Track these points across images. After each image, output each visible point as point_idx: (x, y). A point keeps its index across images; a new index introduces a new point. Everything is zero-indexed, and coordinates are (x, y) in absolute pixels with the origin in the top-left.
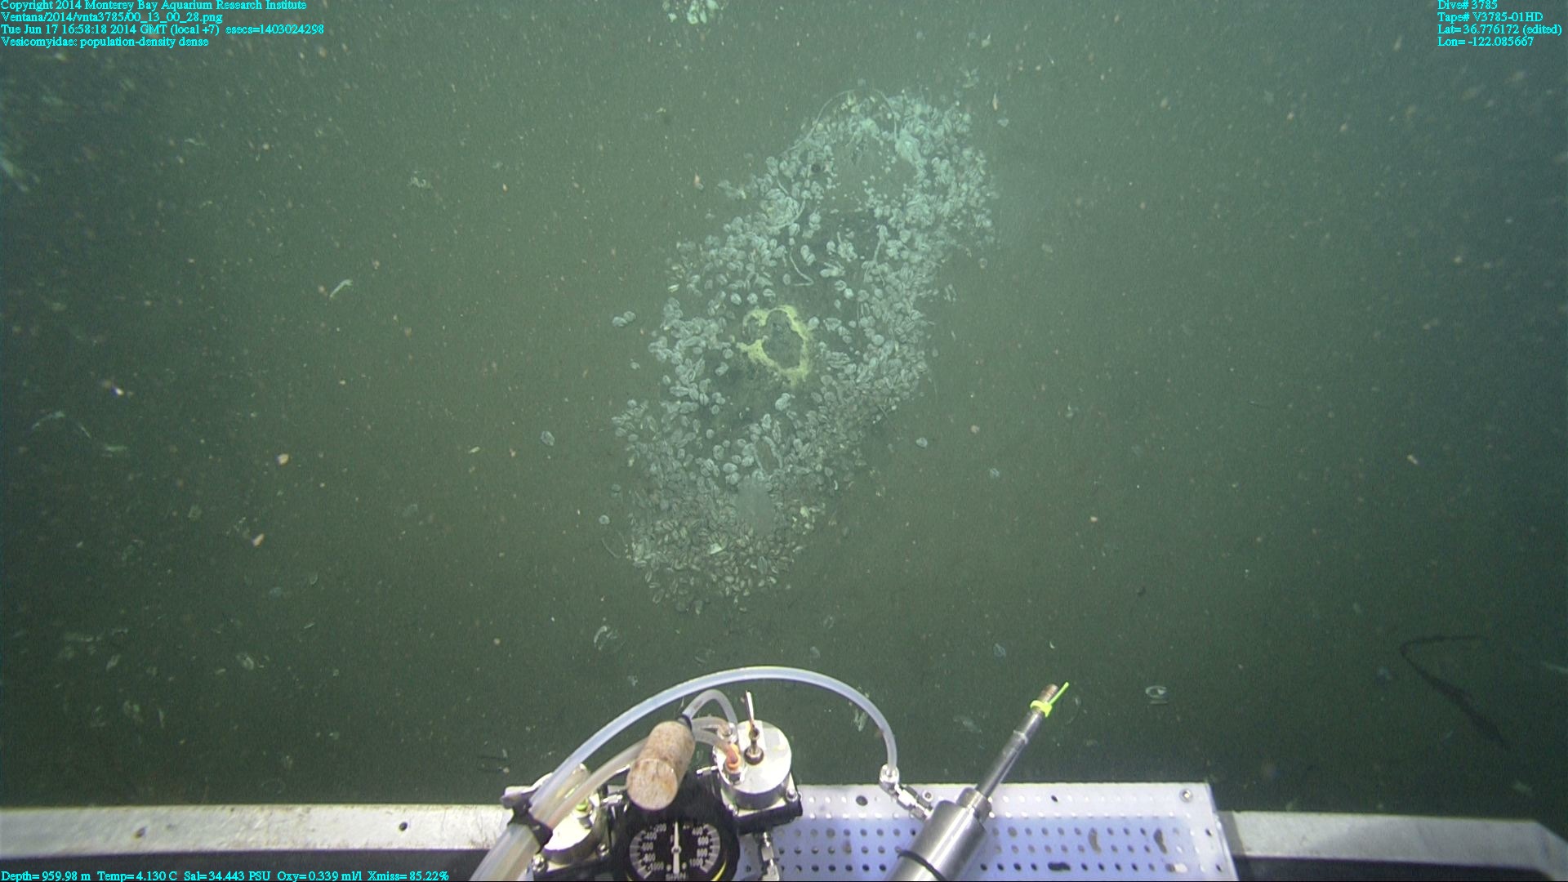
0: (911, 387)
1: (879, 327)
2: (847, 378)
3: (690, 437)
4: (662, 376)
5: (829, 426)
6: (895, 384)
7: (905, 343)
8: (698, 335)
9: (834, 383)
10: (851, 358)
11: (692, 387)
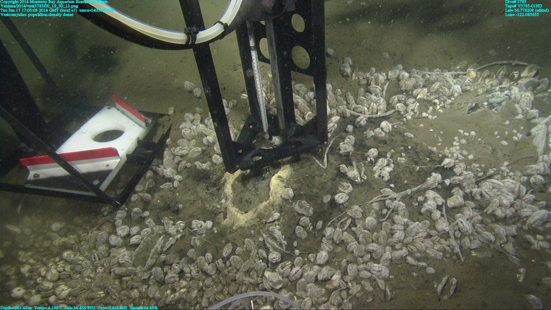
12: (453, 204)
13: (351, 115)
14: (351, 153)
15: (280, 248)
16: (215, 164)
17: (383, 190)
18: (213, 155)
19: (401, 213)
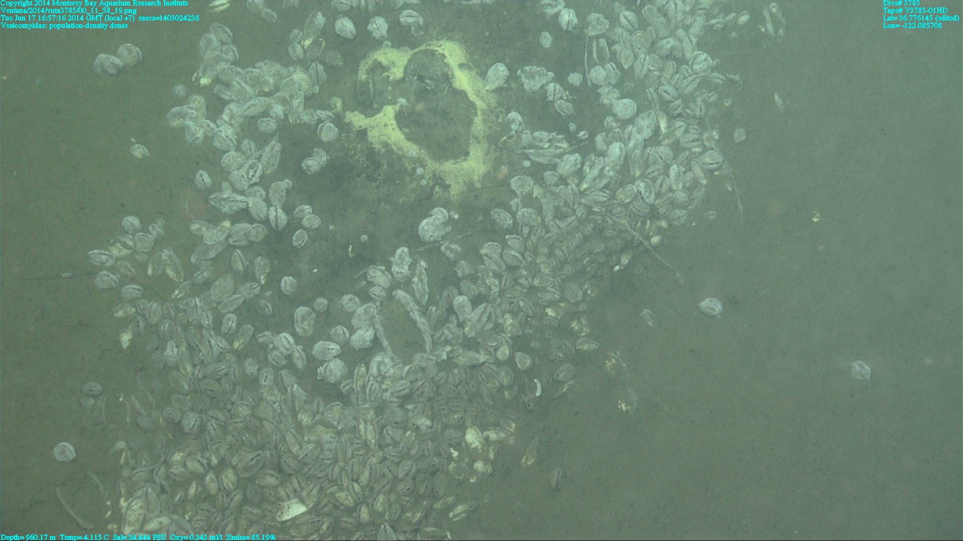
0: (691, 200)
1: (629, 85)
2: (563, 180)
3: (246, 292)
4: (195, 173)
5: (525, 273)
6: (658, 195)
7: (680, 115)
8: (269, 94)
9: (537, 191)
10: (571, 145)
11: (254, 195)
16: (331, 143)
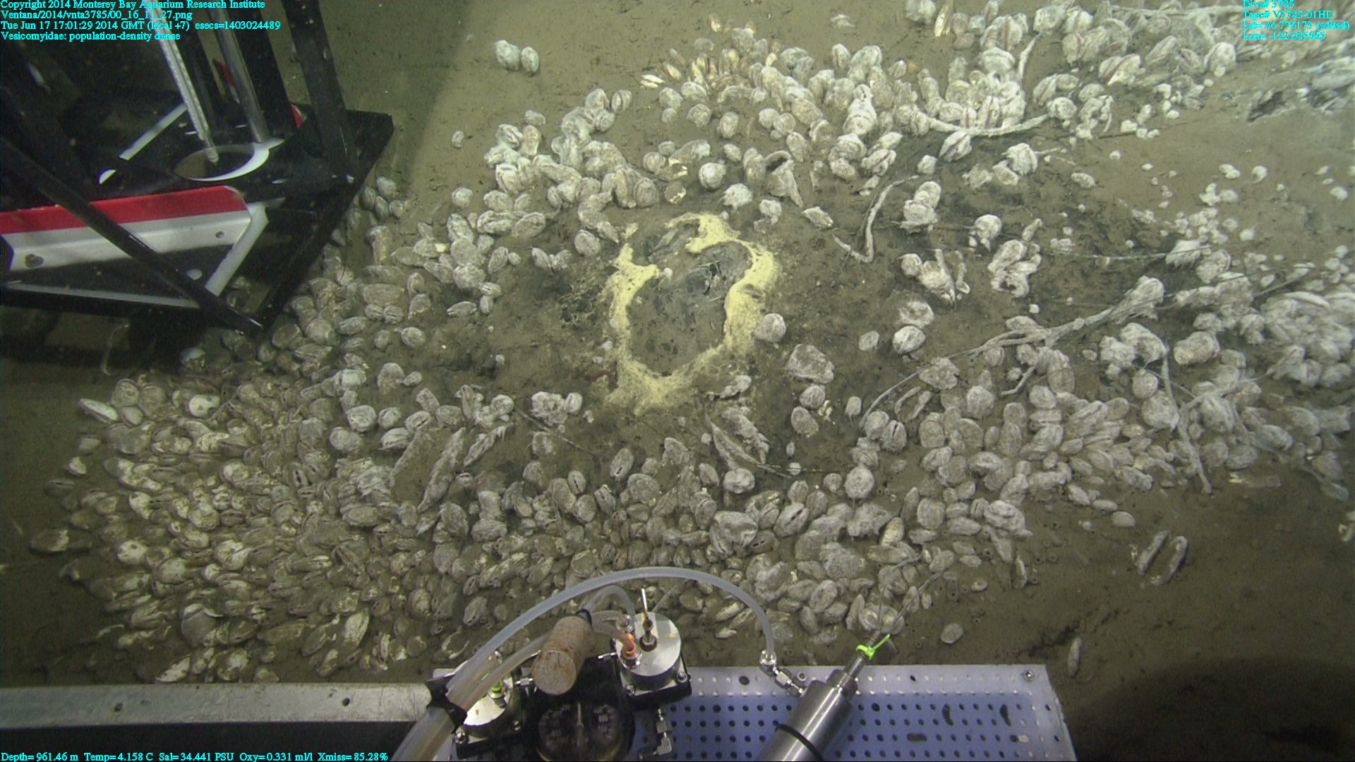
1: (896, 463)
8: (582, 172)
9: (682, 473)
10: (767, 463)
12: (1190, 356)
13: (931, 130)
14: (930, 228)
15: (752, 460)
16: (583, 255)
17: (1013, 320)
18: (577, 233)
19: (1056, 379)
